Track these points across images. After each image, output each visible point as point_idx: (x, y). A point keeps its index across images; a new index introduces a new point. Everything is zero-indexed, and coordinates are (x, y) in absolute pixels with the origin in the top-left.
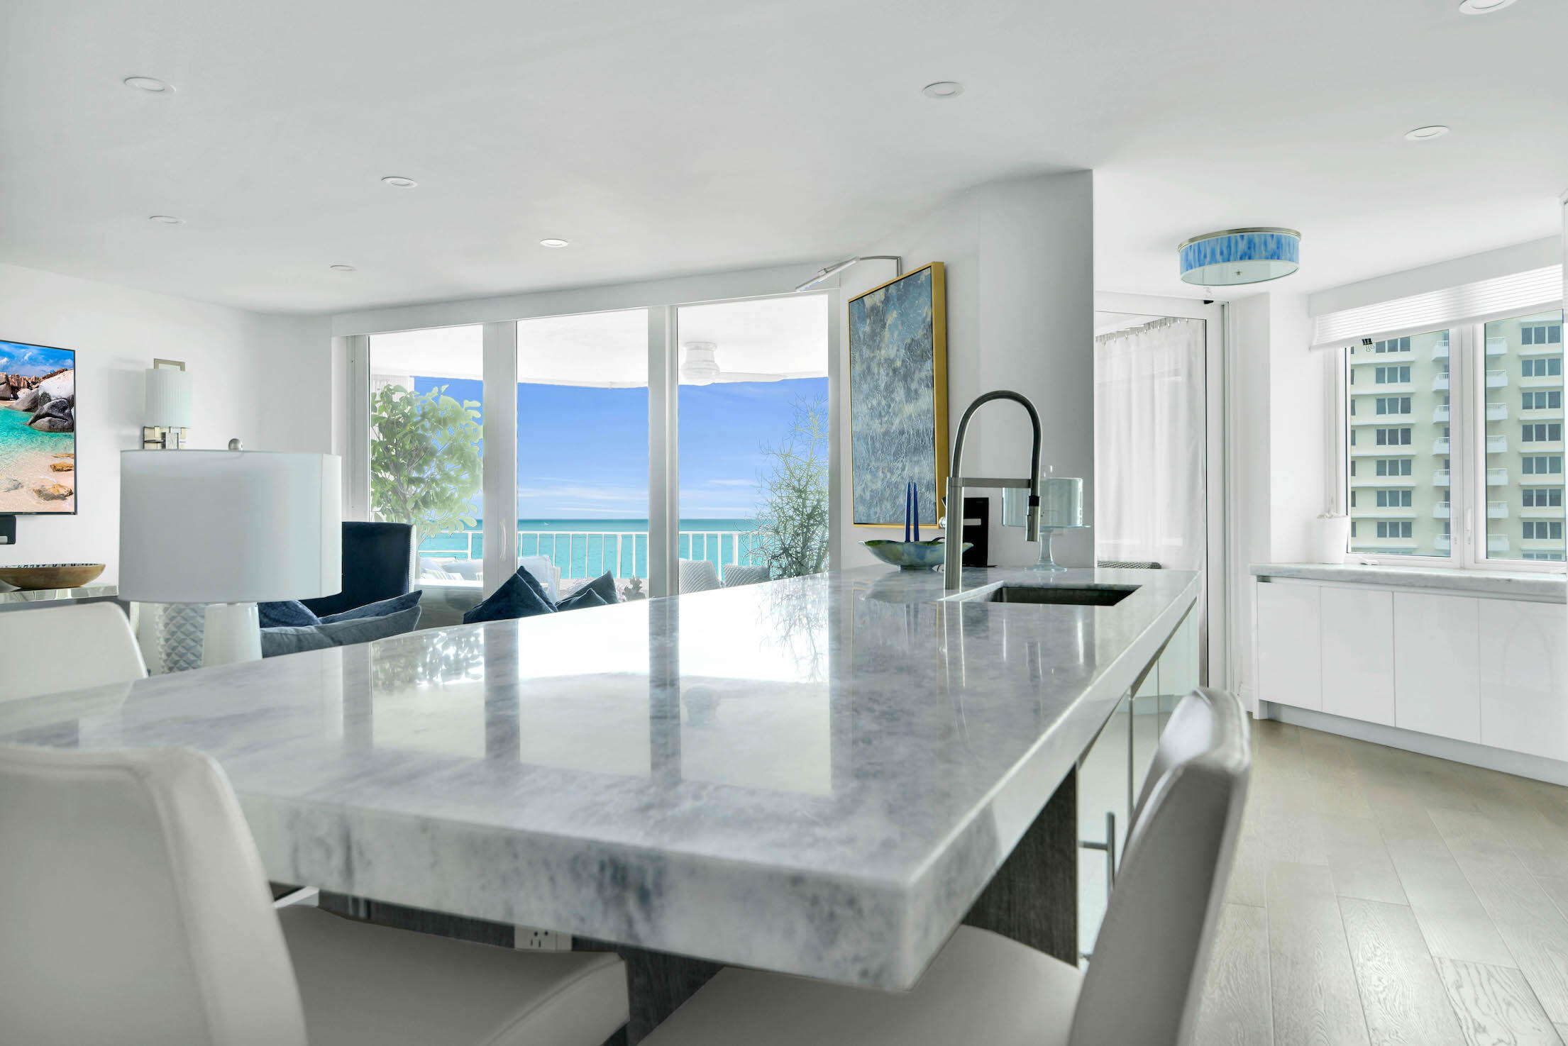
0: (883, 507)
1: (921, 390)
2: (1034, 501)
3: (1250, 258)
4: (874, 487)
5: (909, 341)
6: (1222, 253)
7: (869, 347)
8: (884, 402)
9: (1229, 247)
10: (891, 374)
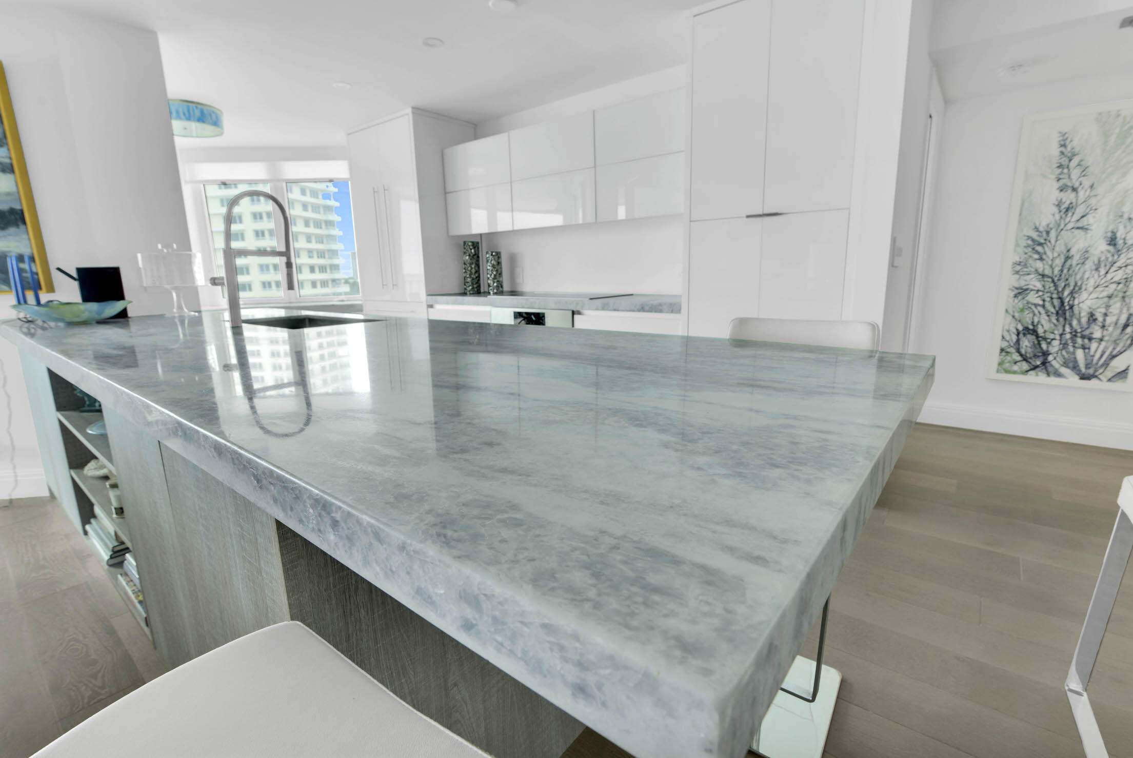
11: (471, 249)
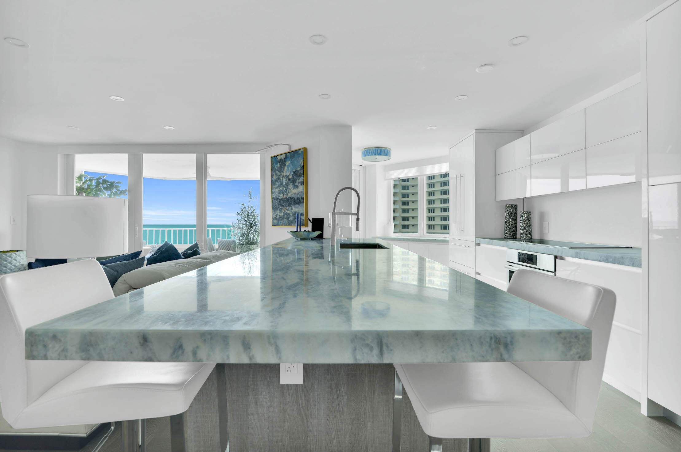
0: (284, 221)
1: (299, 186)
2: (358, 219)
3: (381, 155)
4: (280, 215)
5: (295, 170)
6: (374, 153)
7: (279, 171)
8: (284, 189)
9: (376, 151)
10: (287, 180)
11: (510, 209)
